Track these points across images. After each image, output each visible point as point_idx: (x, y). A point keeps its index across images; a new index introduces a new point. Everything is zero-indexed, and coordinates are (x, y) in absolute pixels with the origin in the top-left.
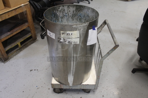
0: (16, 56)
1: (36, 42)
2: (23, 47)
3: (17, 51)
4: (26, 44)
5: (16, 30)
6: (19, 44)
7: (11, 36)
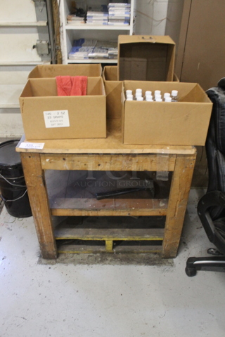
0: (78, 266)
1: (163, 267)
2: (117, 253)
3: (95, 252)
4: (132, 252)
5: (117, 205)
6: (109, 243)
7: (92, 214)
